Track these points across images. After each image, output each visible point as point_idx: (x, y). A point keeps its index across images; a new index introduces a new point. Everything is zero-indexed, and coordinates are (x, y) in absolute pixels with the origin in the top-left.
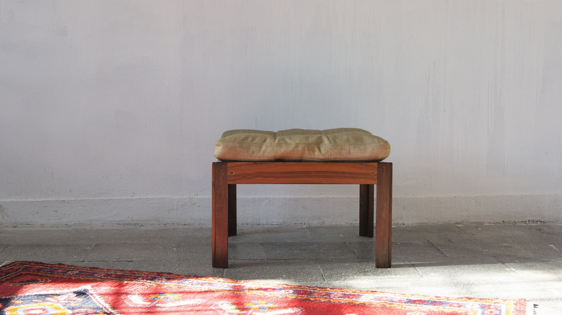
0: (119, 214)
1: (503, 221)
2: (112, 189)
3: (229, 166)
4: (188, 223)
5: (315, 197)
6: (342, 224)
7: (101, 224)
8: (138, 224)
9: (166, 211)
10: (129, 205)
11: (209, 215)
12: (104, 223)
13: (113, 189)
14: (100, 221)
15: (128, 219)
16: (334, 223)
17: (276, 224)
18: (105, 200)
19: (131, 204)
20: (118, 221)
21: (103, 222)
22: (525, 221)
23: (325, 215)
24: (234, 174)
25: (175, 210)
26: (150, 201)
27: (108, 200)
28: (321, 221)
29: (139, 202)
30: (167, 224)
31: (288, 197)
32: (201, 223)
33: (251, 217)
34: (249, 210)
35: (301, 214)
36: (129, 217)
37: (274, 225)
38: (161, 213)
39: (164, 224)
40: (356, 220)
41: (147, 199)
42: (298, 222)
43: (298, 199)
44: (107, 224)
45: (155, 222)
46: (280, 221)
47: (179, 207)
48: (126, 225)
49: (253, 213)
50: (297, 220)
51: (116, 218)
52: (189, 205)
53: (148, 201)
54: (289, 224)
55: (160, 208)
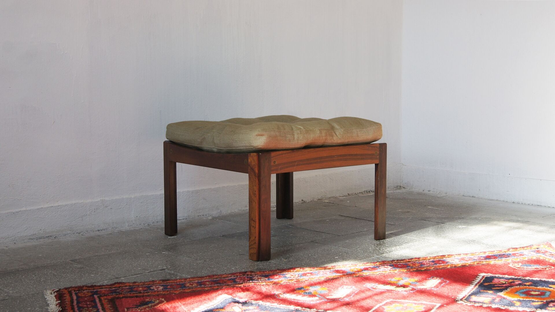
0: (29, 227)
1: (348, 194)
2: (18, 199)
3: (272, 156)
4: (101, 229)
5: (213, 187)
6: (236, 211)
7: (11, 241)
8: (51, 236)
9: (79, 218)
10: (40, 216)
11: (121, 217)
12: (14, 241)
13: (21, 199)
14: (9, 238)
15: (40, 231)
16: (229, 212)
17: (182, 218)
18: (14, 213)
19: (43, 214)
20: (29, 236)
21: (12, 239)
22: (361, 192)
23: (221, 204)
24: (276, 163)
25: (88, 215)
26: (62, 209)
27: (17, 212)
28: (219, 211)
29: (51, 211)
30: (81, 232)
31: (191, 189)
32: (115, 227)
33: (160, 215)
34: (158, 207)
35: (202, 206)
36: (41, 230)
37: (181, 220)
38: (74, 220)
39: (77, 233)
40: (246, 206)
41: (59, 206)
42: (200, 214)
43: (199, 190)
44: (18, 240)
45: (69, 232)
46: (185, 215)
47: (91, 211)
48: (39, 239)
49: (161, 210)
50: (200, 213)
51: (26, 232)
52: (101, 209)
53: (60, 209)
54: (193, 217)
55: (72, 215)
